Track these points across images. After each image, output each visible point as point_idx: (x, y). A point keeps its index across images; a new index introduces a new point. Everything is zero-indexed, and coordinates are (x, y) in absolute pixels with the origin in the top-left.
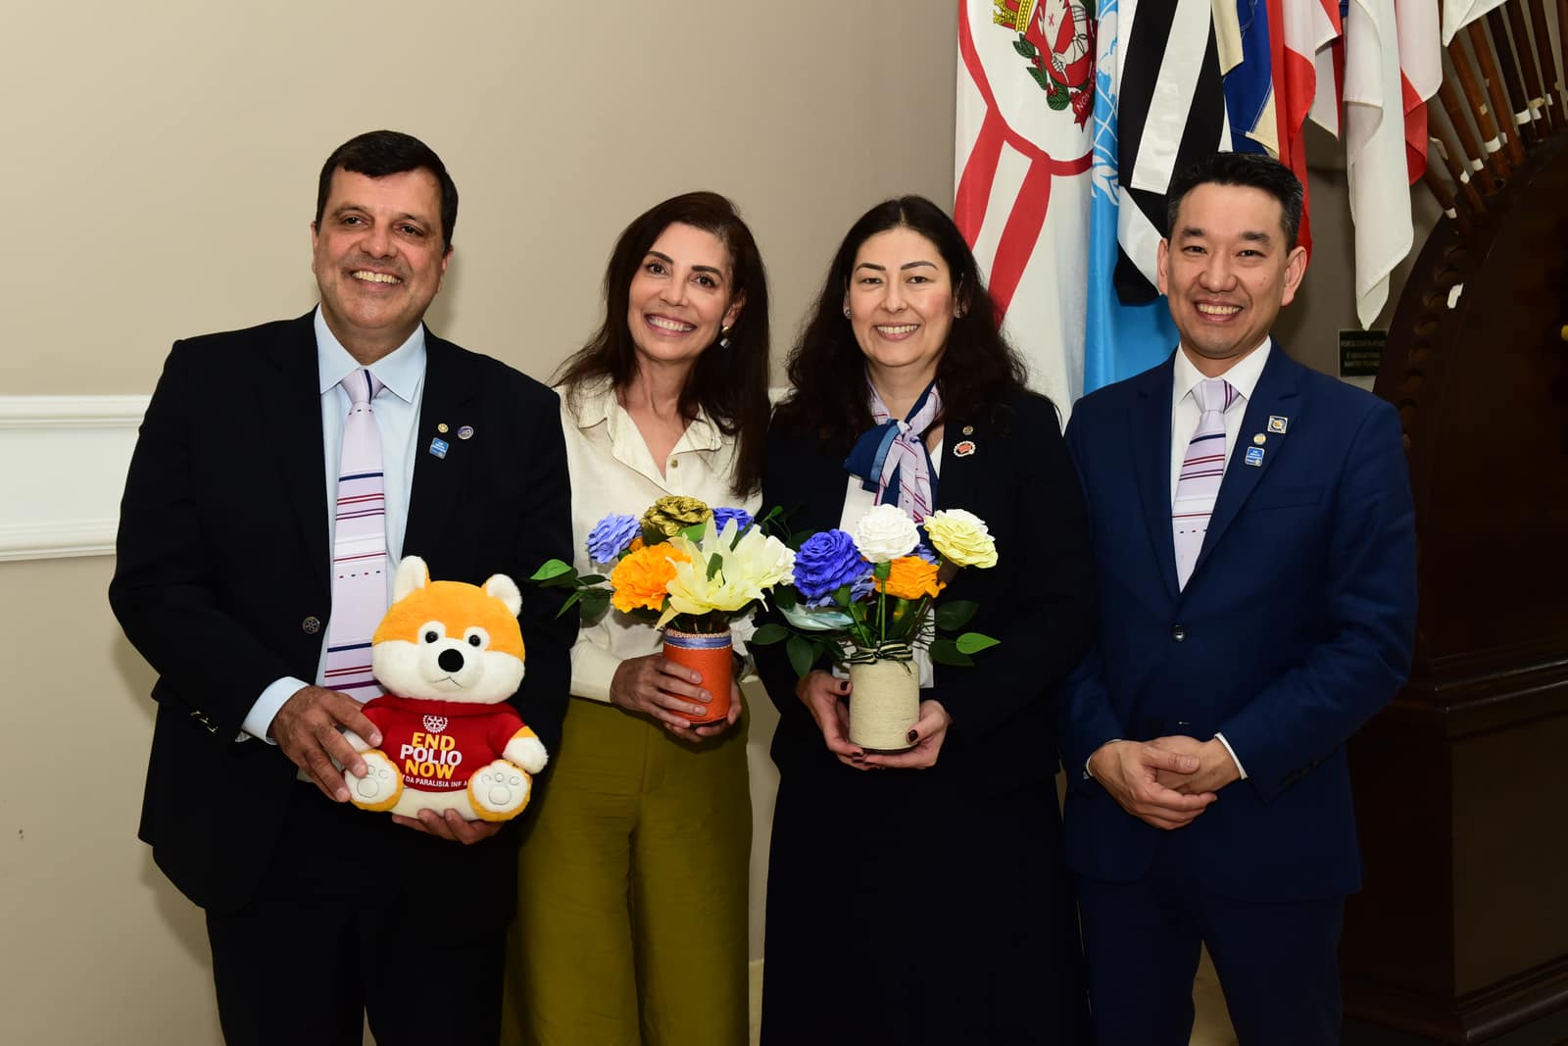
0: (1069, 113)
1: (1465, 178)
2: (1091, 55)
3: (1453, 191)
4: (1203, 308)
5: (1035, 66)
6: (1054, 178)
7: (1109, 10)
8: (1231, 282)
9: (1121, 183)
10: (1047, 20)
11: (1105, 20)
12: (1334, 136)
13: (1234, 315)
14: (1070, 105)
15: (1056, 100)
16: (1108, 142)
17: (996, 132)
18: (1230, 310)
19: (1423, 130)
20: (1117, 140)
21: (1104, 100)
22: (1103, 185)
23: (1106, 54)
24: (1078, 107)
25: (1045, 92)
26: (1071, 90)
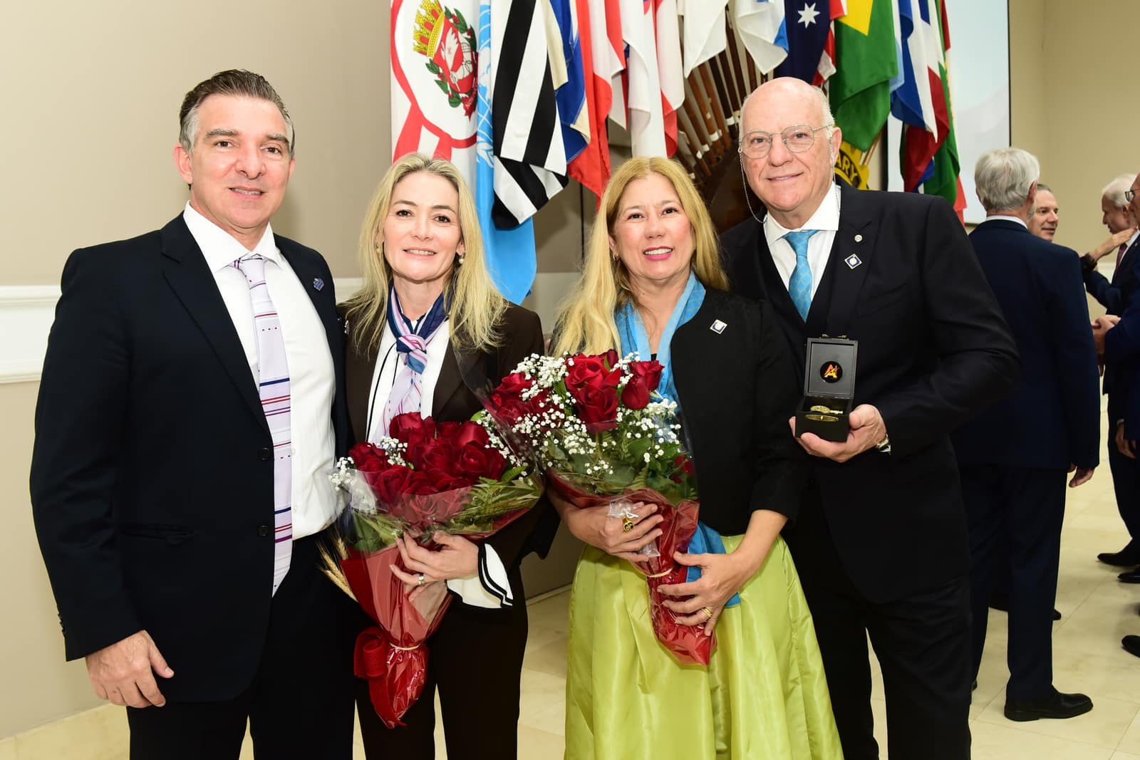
0: (461, 109)
1: (699, 155)
2: (474, 73)
3: (693, 163)
5: (440, 79)
6: (454, 150)
7: (485, 46)
9: (495, 154)
10: (447, 51)
11: (483, 53)
12: (622, 128)
14: (462, 104)
15: (454, 101)
16: (486, 128)
17: (416, 120)
19: (674, 126)
20: (491, 127)
21: (483, 102)
22: (483, 155)
23: (484, 73)
24: (467, 106)
25: (447, 96)
26: (462, 95)
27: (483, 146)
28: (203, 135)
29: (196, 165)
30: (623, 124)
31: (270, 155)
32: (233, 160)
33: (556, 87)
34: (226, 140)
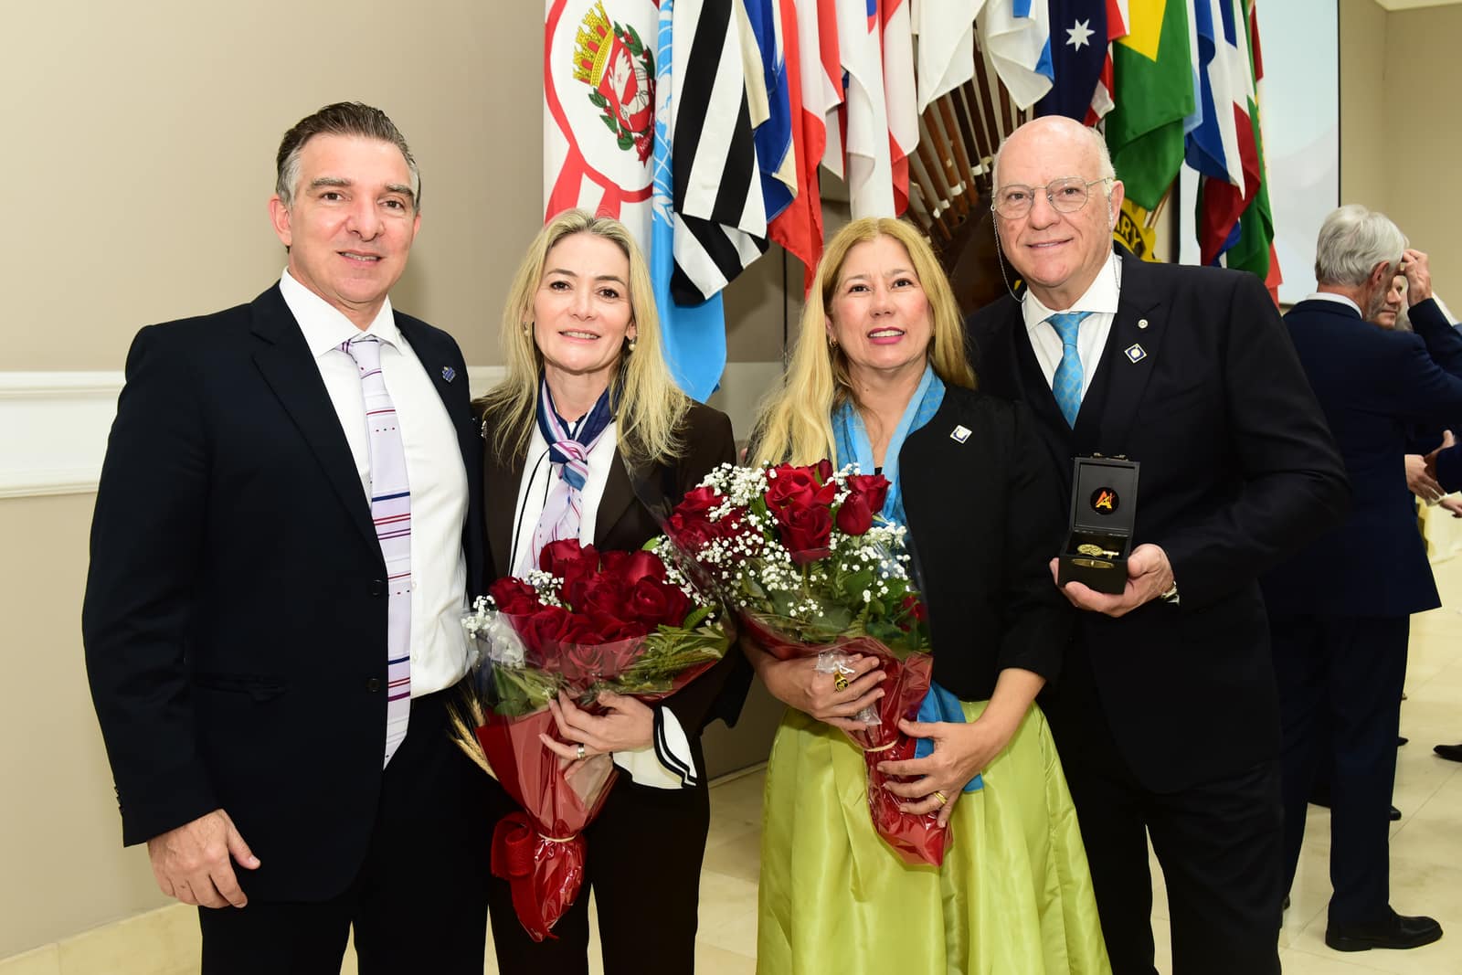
0: (633, 152)
1: (937, 214)
2: (651, 108)
3: (929, 224)
5: (606, 114)
6: (624, 205)
7: (665, 72)
9: (675, 210)
10: (616, 78)
11: (662, 80)
12: (837, 177)
14: (634, 147)
15: (625, 142)
16: (664, 176)
17: (576, 166)
19: (905, 177)
20: (672, 174)
21: (661, 143)
22: (661, 211)
23: (663, 107)
24: (641, 148)
25: (615, 136)
26: (635, 135)
27: (661, 200)
28: (306, 185)
29: (296, 222)
30: (840, 174)
31: (390, 211)
32: (342, 217)
33: (754, 125)
34: (335, 191)
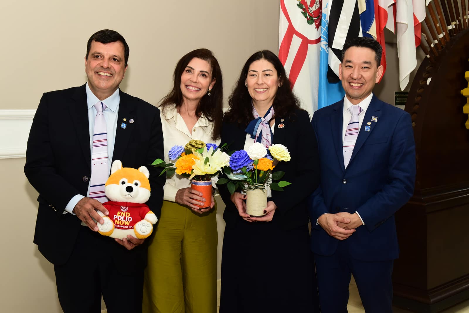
0: (314, 26)
2: (320, 8)
3: (429, 50)
4: (352, 84)
5: (303, 11)
6: (309, 45)
8: (360, 76)
9: (329, 47)
13: (361, 86)
14: (314, 23)
15: (310, 22)
16: (325, 34)
17: (291, 31)
18: (360, 85)
19: (420, 31)
20: (328, 34)
21: (324, 21)
22: (324, 47)
23: (325, 8)
24: (316, 23)
25: (306, 19)
26: (314, 18)
27: (324, 43)
33: (360, 13)
